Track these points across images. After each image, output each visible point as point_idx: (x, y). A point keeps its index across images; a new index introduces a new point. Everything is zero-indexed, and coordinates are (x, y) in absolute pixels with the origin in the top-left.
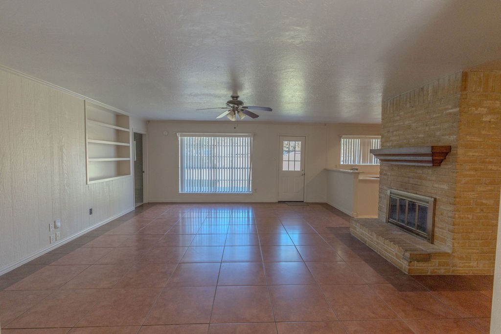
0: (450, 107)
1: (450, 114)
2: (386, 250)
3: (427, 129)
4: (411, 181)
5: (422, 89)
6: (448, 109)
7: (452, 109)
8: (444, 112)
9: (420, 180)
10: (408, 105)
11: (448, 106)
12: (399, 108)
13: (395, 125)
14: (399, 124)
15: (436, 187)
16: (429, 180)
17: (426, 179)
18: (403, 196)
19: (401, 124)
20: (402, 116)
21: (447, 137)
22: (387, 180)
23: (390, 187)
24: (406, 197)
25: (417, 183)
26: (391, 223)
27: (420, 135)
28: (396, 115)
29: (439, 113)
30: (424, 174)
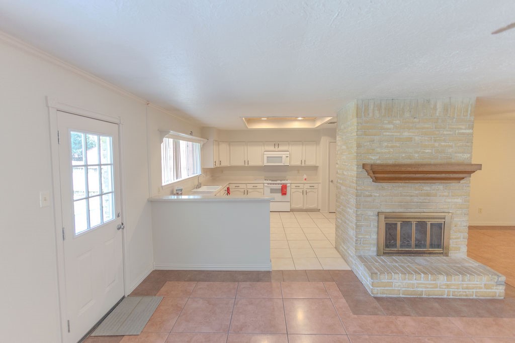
0: (463, 127)
1: (463, 134)
3: (436, 144)
4: (416, 199)
5: (429, 101)
6: (461, 129)
7: (465, 129)
8: (457, 131)
9: (429, 198)
10: (407, 115)
11: (461, 127)
12: (392, 115)
13: (384, 134)
14: (392, 134)
15: (449, 202)
16: (440, 196)
17: (435, 195)
18: (408, 218)
19: (396, 134)
20: (398, 126)
21: (461, 155)
22: (373, 202)
23: (380, 211)
24: (412, 218)
25: (425, 201)
26: (388, 253)
27: (427, 151)
28: (387, 122)
29: (450, 131)
30: (433, 190)
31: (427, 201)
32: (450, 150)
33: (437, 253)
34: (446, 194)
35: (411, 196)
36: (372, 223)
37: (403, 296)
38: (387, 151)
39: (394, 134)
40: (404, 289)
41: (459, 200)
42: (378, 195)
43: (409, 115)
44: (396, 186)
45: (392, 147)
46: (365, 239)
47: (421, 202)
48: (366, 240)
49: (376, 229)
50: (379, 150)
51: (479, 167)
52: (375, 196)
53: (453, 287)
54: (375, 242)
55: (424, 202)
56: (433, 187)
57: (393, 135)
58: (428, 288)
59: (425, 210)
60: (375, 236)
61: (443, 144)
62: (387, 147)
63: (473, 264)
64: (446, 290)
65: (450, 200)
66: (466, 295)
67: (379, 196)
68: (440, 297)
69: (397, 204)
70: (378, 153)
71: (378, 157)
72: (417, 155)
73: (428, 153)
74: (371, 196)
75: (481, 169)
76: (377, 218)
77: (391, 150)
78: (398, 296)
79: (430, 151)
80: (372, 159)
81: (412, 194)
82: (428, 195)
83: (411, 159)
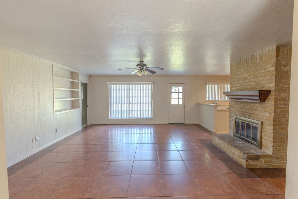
0: (269, 67)
1: (270, 71)
2: (233, 153)
3: (257, 80)
4: (248, 111)
5: (253, 56)
7: (271, 68)
8: (266, 70)
9: (253, 111)
12: (240, 67)
14: (240, 76)
15: (262, 115)
16: (258, 111)
17: (256, 110)
18: (243, 120)
20: (242, 72)
21: (268, 85)
24: (245, 121)
28: (238, 71)
29: (263, 70)
31: (252, 113)
32: (263, 82)
34: (261, 109)
38: (238, 85)
42: (235, 107)
43: (246, 66)
45: (240, 83)
56: (255, 105)
61: (260, 79)
62: (238, 83)
69: (241, 112)
81: (247, 108)
82: (253, 109)
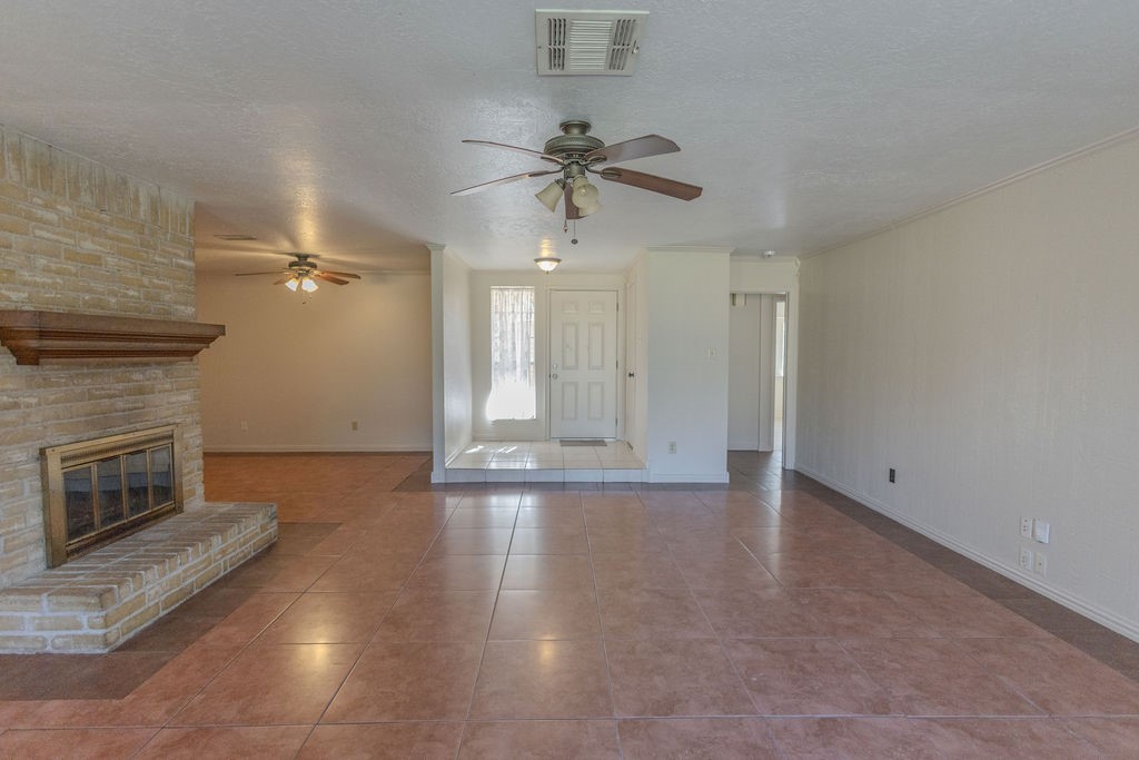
0: (182, 254)
1: (183, 267)
3: (146, 280)
5: (124, 181)
6: (180, 257)
7: (185, 258)
8: (174, 259)
10: (86, 198)
11: (179, 252)
12: (51, 189)
13: (38, 232)
14: (55, 237)
15: (174, 403)
16: (160, 392)
17: (153, 392)
18: (107, 450)
19: (66, 240)
20: (67, 219)
22: (24, 424)
23: (46, 445)
24: (120, 448)
25: (137, 405)
26: (77, 550)
27: (131, 293)
28: (40, 202)
29: (164, 257)
30: (148, 380)
31: (141, 405)
32: (167, 297)
33: (168, 512)
35: (111, 397)
36: (27, 485)
37: (166, 612)
38: (50, 281)
39: (61, 238)
40: (163, 598)
41: (186, 397)
42: (34, 401)
43: (90, 201)
44: (78, 375)
45: (59, 272)
46: (10, 536)
47: (129, 410)
48: (14, 539)
49: (39, 498)
50: (26, 275)
51: (221, 330)
52: (28, 406)
53: (230, 550)
54: (39, 533)
55: (136, 408)
56: (148, 373)
57: (58, 241)
58: (200, 571)
59: (138, 426)
60: (36, 519)
61: (156, 281)
62: (47, 270)
63: (224, 507)
64: (222, 562)
65: (174, 399)
66: (245, 556)
67: (39, 404)
68: (215, 579)
69: (83, 419)
70: (25, 284)
71: (26, 295)
72: (114, 300)
73: (133, 297)
74: (16, 405)
75: (224, 334)
76: (36, 466)
77: (58, 280)
78: (157, 618)
79: (136, 294)
80: (9, 299)
81: (113, 392)
82: (141, 391)
83: (102, 309)
